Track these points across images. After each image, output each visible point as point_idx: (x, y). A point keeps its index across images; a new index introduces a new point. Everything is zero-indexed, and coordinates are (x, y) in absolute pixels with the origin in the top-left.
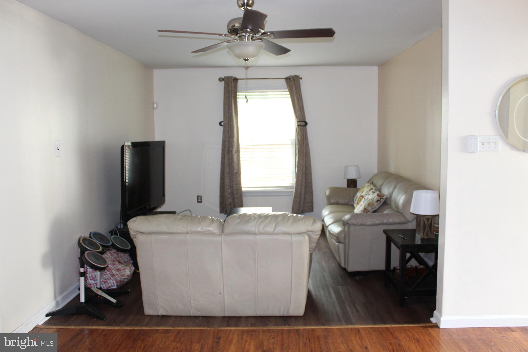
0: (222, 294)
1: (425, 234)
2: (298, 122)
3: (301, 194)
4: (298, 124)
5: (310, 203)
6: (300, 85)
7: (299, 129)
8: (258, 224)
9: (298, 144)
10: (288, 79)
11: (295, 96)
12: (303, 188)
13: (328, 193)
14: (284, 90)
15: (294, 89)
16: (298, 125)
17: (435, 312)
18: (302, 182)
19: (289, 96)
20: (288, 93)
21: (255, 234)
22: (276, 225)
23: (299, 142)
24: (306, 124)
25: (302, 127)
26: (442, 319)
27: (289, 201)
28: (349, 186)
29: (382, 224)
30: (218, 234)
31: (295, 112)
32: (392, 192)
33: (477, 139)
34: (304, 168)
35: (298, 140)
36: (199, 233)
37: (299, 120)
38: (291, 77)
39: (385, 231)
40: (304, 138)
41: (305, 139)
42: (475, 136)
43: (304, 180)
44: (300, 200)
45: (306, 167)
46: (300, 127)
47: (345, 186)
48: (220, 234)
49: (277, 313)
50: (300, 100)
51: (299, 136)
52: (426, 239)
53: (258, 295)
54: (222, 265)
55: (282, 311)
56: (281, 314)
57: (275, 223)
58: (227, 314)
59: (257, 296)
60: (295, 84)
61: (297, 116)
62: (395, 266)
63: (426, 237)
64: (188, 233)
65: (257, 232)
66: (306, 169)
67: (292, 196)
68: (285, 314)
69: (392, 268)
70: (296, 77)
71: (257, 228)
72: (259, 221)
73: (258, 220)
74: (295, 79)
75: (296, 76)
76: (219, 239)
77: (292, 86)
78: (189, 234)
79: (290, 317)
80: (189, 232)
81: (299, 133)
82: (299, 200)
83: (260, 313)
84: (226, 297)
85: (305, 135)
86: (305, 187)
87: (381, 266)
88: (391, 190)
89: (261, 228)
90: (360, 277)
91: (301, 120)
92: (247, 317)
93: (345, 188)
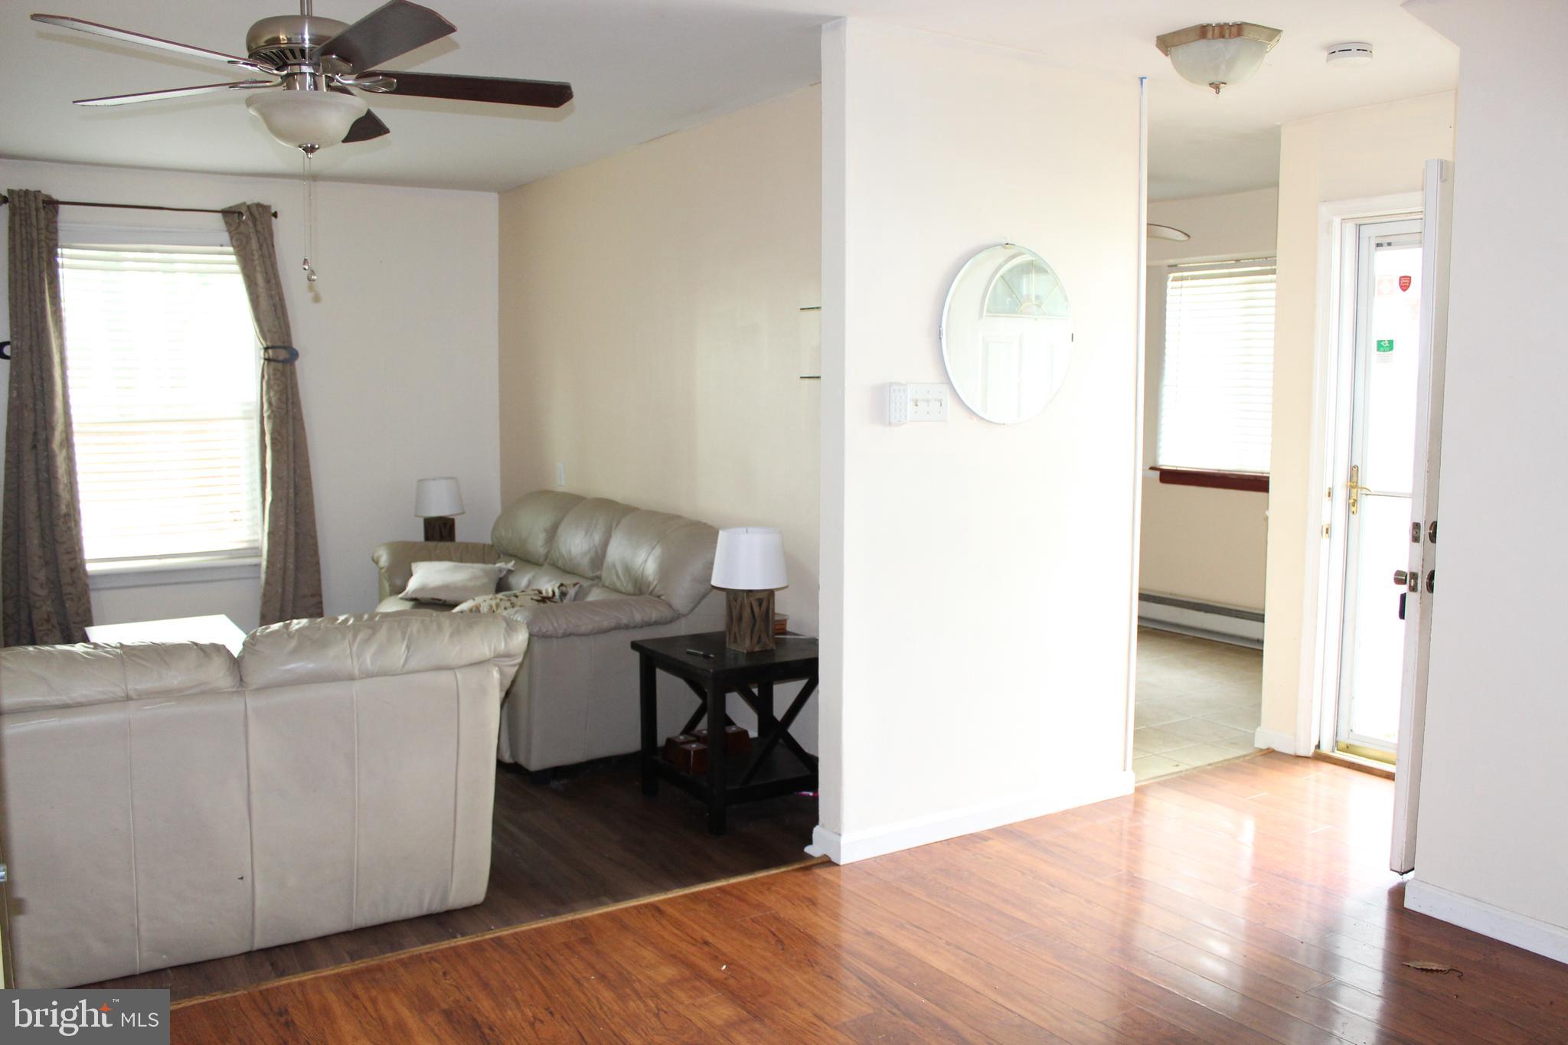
0: (248, 879)
1: (755, 640)
2: (266, 349)
3: (285, 569)
4: (267, 356)
5: (312, 596)
6: (271, 235)
7: (271, 371)
8: (355, 648)
9: (269, 417)
10: (230, 214)
11: (258, 268)
12: (292, 551)
13: (384, 559)
14: (219, 249)
15: (254, 245)
16: (268, 360)
17: (817, 830)
18: (286, 532)
19: (237, 268)
20: (233, 258)
21: (351, 678)
22: (408, 648)
23: (272, 412)
24: (294, 355)
25: (280, 366)
26: (844, 840)
27: (251, 594)
28: (429, 536)
29: (618, 628)
30: (230, 690)
31: (258, 319)
32: (605, 544)
33: (905, 391)
34: (292, 491)
35: (270, 404)
36: (166, 694)
37: (269, 344)
38: (243, 210)
39: (635, 646)
40: (287, 400)
41: (290, 401)
42: (901, 384)
43: (292, 527)
44: (284, 589)
45: (296, 487)
46: (272, 363)
47: (419, 536)
48: (235, 690)
49: (413, 911)
50: (273, 281)
51: (272, 394)
52: (758, 652)
53: (358, 862)
54: (249, 785)
55: (426, 901)
56: (424, 911)
57: (404, 639)
58: (260, 943)
59: (356, 863)
60: (257, 231)
61: (263, 332)
62: (670, 735)
63: (757, 649)
64: (128, 698)
65: (356, 672)
66: (296, 494)
67: (259, 577)
68: (437, 907)
69: (661, 741)
70: (260, 209)
71: (355, 661)
72: (358, 640)
73: (355, 637)
74: (256, 213)
75: (259, 205)
76: (236, 705)
77: (248, 238)
78: (131, 702)
79: (450, 913)
80: (133, 694)
81: (272, 382)
82: (280, 591)
83: (365, 915)
84: (259, 888)
85: (289, 390)
86: (297, 549)
87: (630, 741)
88: (597, 538)
89: (368, 658)
90: (562, 782)
91: (279, 344)
92: (324, 939)
93: (414, 544)
